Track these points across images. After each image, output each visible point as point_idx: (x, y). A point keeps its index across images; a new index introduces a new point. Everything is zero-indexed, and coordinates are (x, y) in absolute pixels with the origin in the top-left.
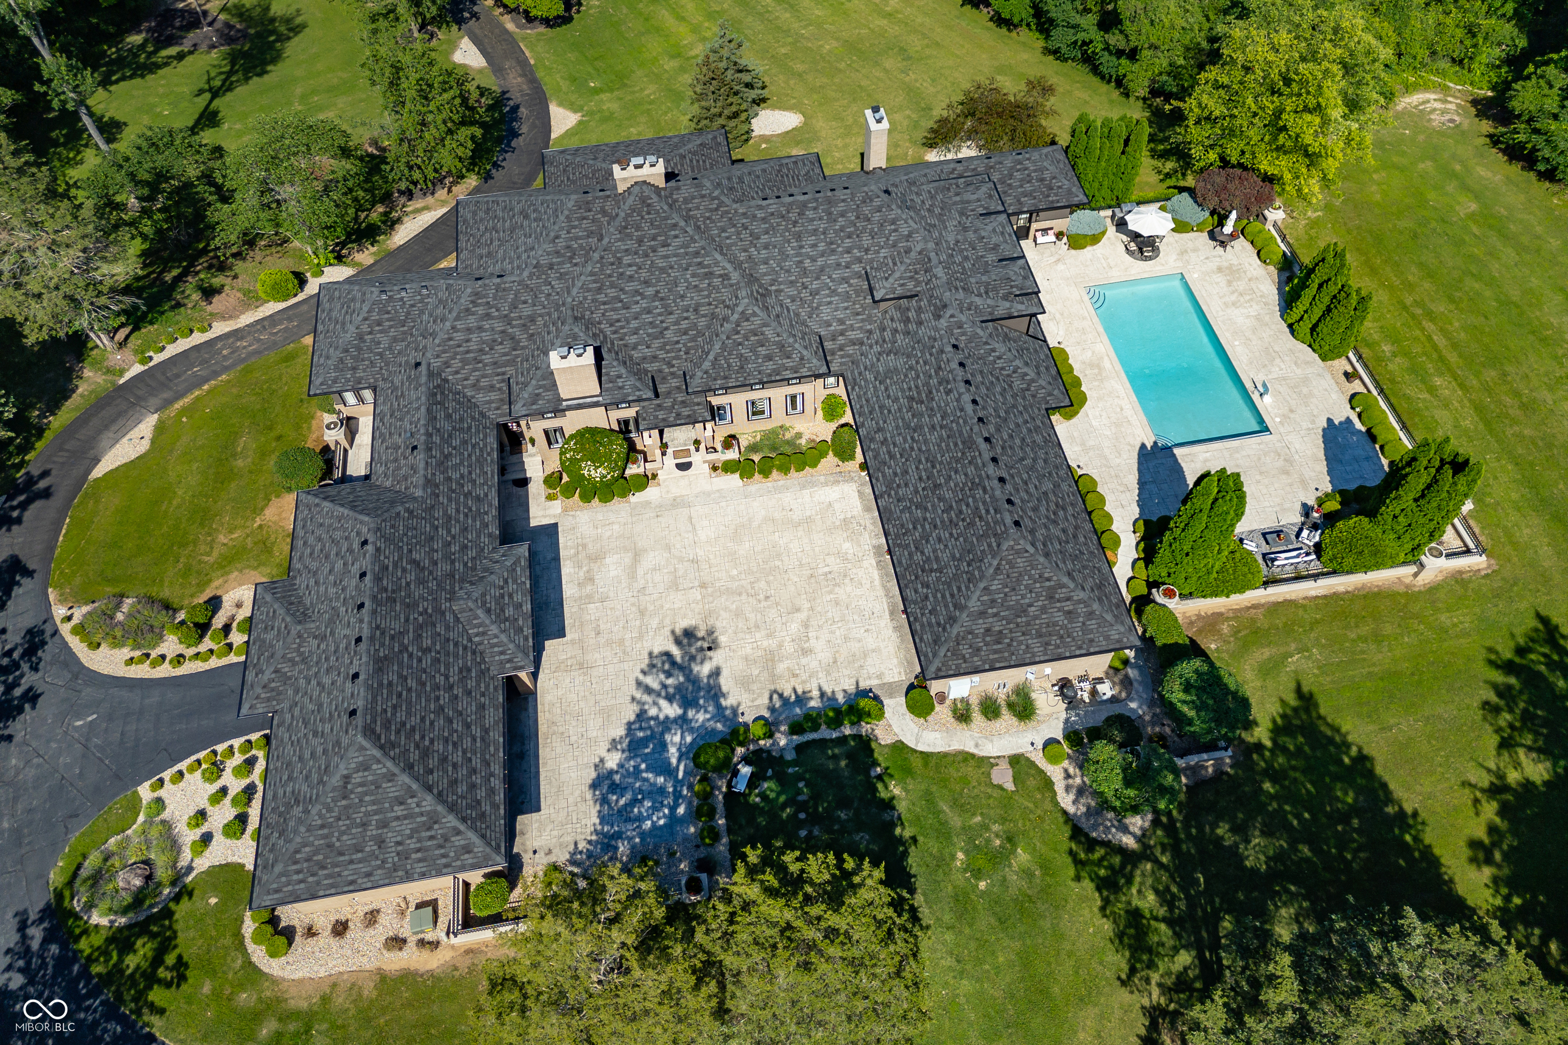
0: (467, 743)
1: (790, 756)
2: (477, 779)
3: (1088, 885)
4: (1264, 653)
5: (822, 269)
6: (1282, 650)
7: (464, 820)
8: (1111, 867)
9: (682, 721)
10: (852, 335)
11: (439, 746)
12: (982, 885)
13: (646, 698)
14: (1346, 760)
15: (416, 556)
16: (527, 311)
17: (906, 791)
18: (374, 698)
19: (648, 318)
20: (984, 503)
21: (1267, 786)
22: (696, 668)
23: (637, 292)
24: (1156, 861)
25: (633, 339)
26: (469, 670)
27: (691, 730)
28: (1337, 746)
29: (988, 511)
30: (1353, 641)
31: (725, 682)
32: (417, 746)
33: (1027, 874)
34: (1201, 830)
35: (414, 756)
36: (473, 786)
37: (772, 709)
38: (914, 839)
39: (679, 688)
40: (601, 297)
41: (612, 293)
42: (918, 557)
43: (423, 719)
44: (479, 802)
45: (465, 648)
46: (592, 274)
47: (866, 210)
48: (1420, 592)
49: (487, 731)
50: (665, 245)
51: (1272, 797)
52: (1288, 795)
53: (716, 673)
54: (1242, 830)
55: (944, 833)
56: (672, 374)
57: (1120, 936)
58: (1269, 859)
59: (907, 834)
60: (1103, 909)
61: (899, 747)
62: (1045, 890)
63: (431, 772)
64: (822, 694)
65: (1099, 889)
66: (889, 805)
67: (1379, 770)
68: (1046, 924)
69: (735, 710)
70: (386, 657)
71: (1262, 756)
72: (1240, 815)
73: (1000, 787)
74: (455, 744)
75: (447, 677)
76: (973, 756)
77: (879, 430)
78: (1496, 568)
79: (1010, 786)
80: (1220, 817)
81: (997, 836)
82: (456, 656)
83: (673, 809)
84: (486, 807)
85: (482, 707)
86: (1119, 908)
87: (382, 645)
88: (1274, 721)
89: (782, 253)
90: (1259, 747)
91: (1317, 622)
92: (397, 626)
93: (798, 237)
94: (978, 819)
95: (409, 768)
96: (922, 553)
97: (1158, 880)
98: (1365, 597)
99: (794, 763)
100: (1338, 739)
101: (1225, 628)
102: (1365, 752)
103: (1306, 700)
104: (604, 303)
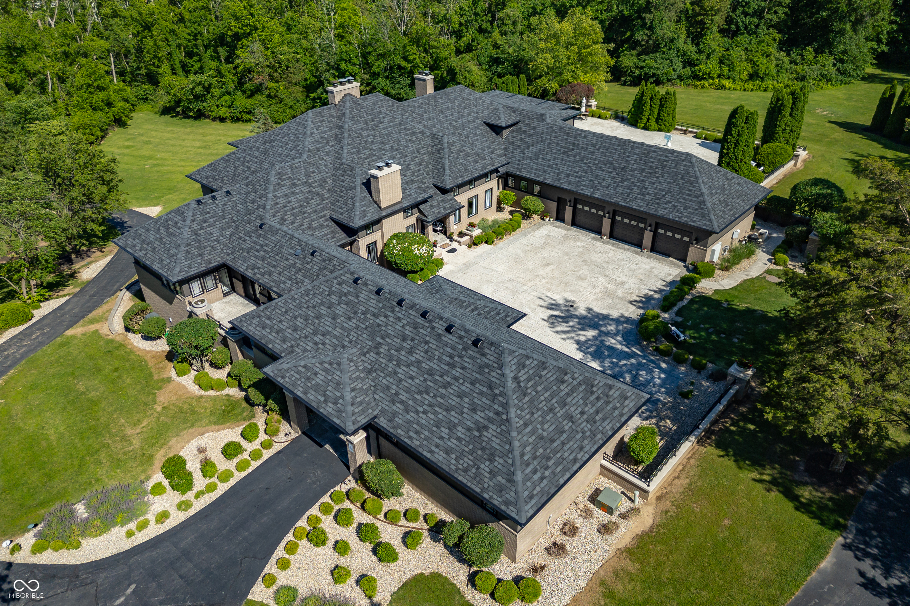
1: (679, 319)
9: (604, 334)
13: (573, 335)
16: (317, 177)
17: (748, 302)
20: (660, 155)
22: (577, 313)
29: (667, 157)
31: (601, 311)
37: (642, 308)
40: (362, 155)
41: (367, 152)
42: (647, 197)
46: (349, 144)
53: (590, 310)
56: (427, 187)
59: (773, 312)
61: (719, 292)
64: (655, 291)
66: (751, 310)
69: (624, 317)
76: (752, 279)
77: (558, 174)
79: (782, 280)
83: (660, 368)
93: (442, 112)
96: (649, 194)
99: (686, 320)
104: (366, 159)
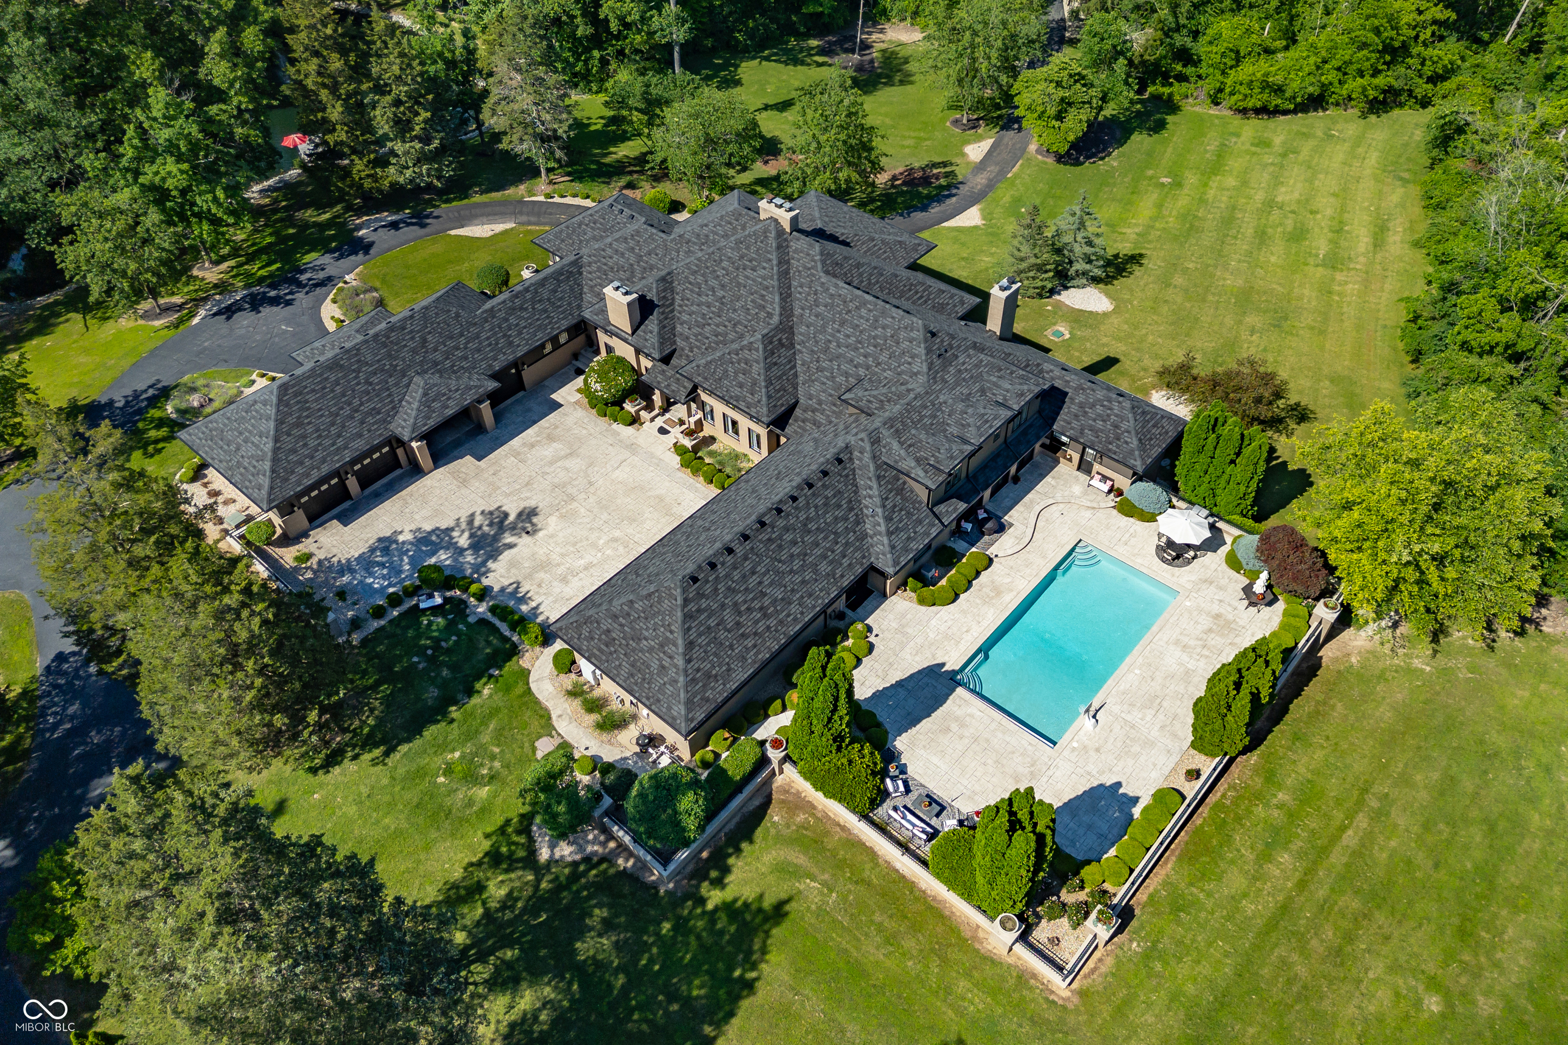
0: (327, 442)
1: (471, 619)
2: (308, 462)
3: (486, 845)
4: (799, 858)
5: (838, 357)
6: (815, 870)
7: (273, 471)
8: (512, 853)
9: (461, 551)
10: (819, 417)
11: (310, 429)
12: (441, 779)
13: (464, 526)
14: (737, 973)
15: (430, 338)
16: (653, 260)
17: (491, 696)
18: (309, 377)
19: (705, 310)
21: (666, 926)
22: (506, 535)
23: (713, 289)
24: (538, 881)
25: (685, 317)
26: (379, 413)
27: (455, 560)
28: (747, 959)
29: (693, 559)
30: (872, 921)
31: (506, 555)
32: (299, 418)
33: (470, 803)
34: (589, 897)
35: (291, 420)
36: (301, 463)
37: (503, 590)
38: (452, 721)
39: (485, 536)
42: (646, 562)
43: (320, 410)
44: (293, 472)
45: (392, 401)
46: (699, 259)
47: (903, 334)
48: (977, 951)
49: (346, 448)
50: (754, 269)
51: (657, 934)
52: (668, 946)
53: (511, 546)
54: (608, 926)
55: (470, 735)
57: (455, 886)
58: (594, 957)
59: (454, 715)
60: (471, 864)
61: (525, 674)
62: (463, 820)
63: (289, 435)
64: (536, 608)
65: (487, 854)
66: (470, 692)
67: (745, 1004)
68: (434, 834)
69: (489, 571)
70: (342, 366)
71: (694, 908)
72: (623, 919)
73: (534, 749)
74: (320, 436)
75: (362, 404)
76: (550, 718)
78: (1070, 1006)
79: (540, 755)
80: (610, 906)
81: (490, 769)
82: (381, 401)
83: (390, 585)
84: (293, 478)
85: (360, 435)
86: (479, 875)
87: (349, 359)
88: (735, 900)
89: (824, 327)
90: (702, 901)
91: (869, 884)
92: (369, 358)
93: (843, 323)
94: (496, 750)
95: (279, 422)
96: (650, 561)
97: (521, 890)
98: (930, 908)
99: (469, 626)
100: (755, 957)
101: (801, 817)
102: (758, 984)
103: (779, 912)
